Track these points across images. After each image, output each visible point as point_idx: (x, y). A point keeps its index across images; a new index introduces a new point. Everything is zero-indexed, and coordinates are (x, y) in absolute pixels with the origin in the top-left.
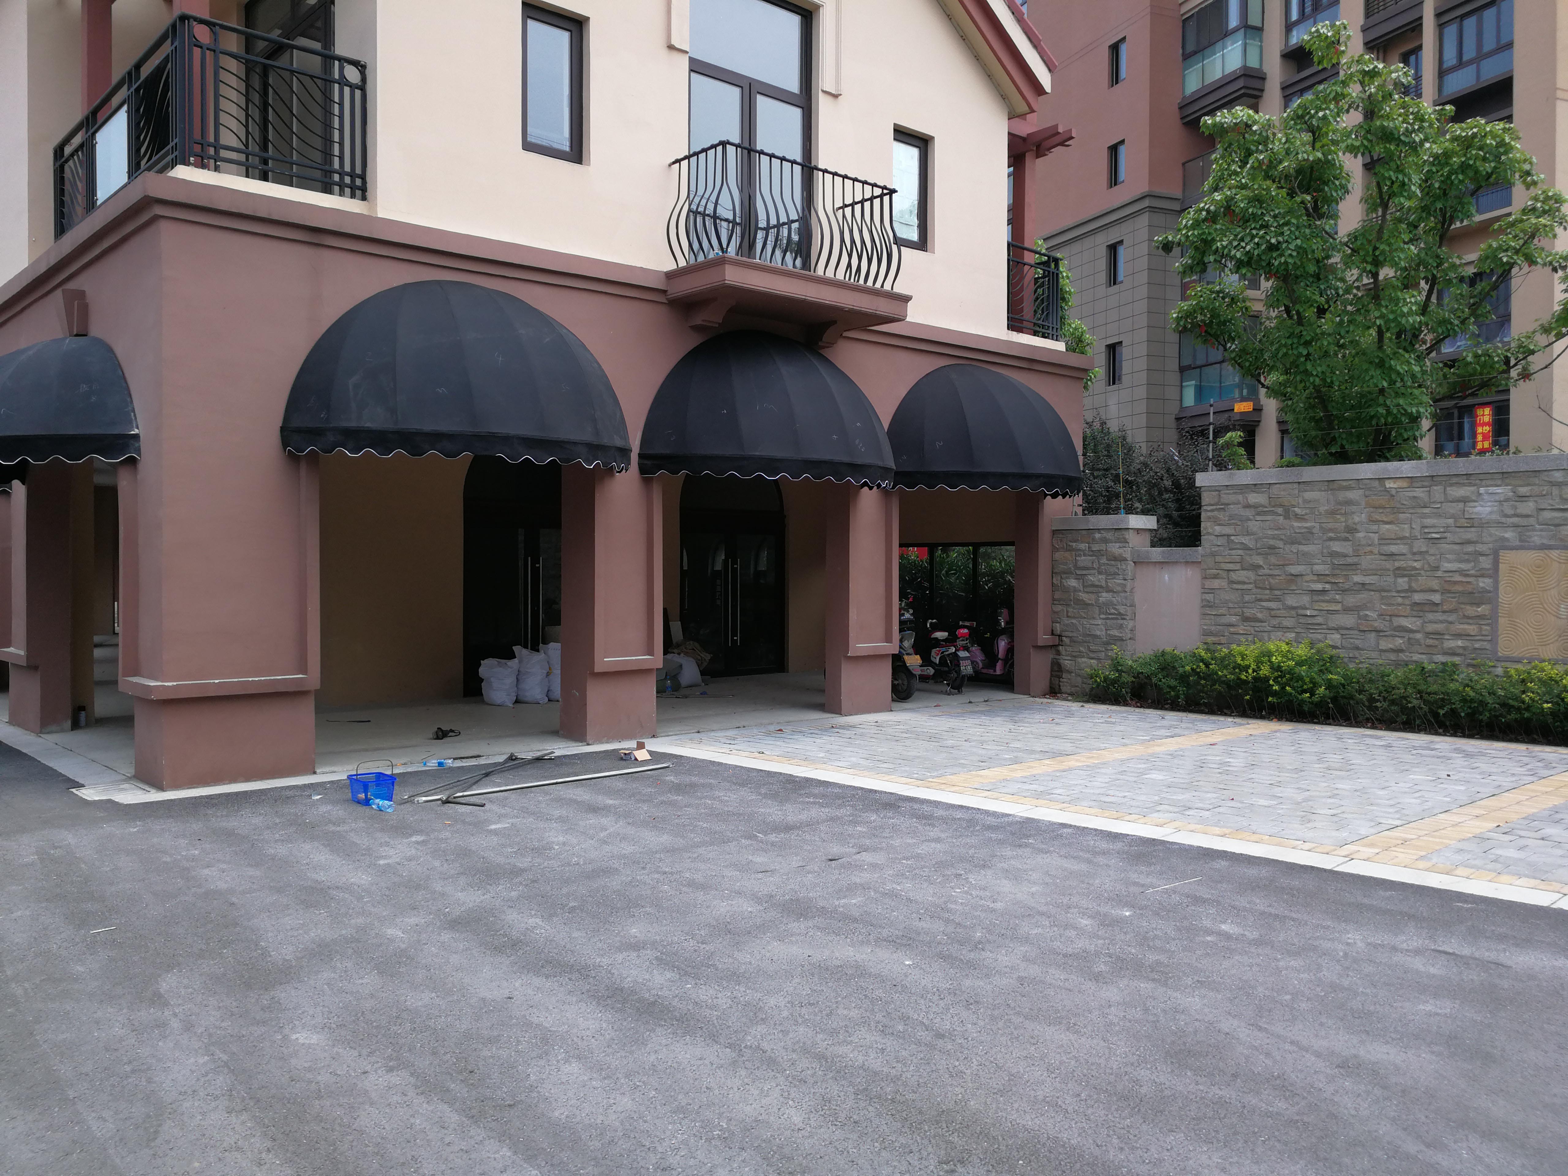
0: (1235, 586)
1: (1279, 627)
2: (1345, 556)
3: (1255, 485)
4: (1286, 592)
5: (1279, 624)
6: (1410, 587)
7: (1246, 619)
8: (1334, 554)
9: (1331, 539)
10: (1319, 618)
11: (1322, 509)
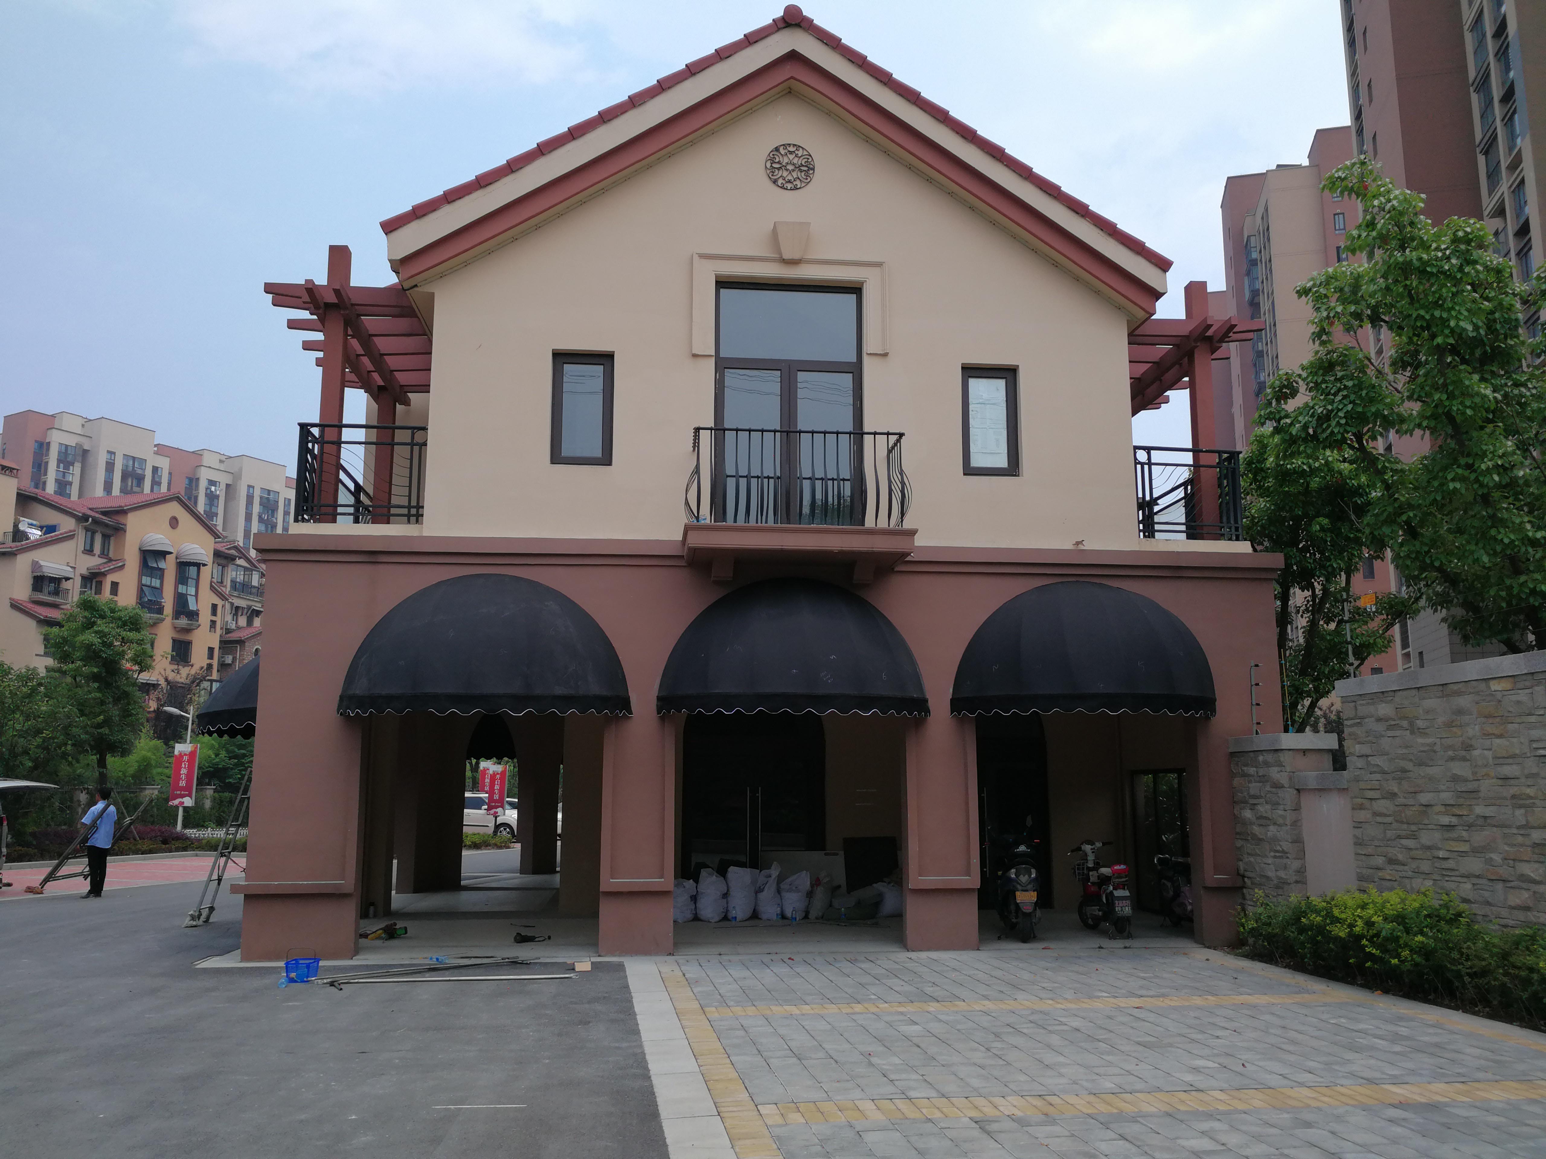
0: (1379, 819)
1: (1417, 872)
2: (1466, 780)
3: (1383, 692)
4: (1421, 826)
5: (1418, 867)
6: (1527, 821)
7: (1392, 861)
8: (1455, 779)
9: (1452, 759)
10: (1450, 861)
11: (1441, 720)
